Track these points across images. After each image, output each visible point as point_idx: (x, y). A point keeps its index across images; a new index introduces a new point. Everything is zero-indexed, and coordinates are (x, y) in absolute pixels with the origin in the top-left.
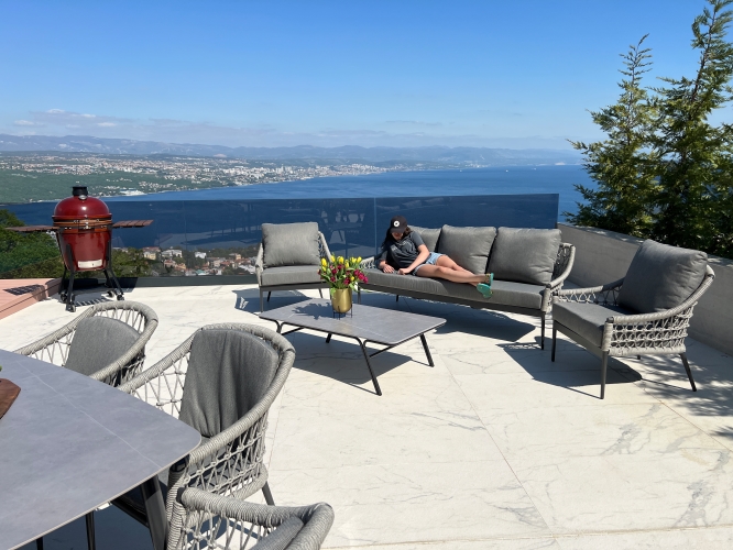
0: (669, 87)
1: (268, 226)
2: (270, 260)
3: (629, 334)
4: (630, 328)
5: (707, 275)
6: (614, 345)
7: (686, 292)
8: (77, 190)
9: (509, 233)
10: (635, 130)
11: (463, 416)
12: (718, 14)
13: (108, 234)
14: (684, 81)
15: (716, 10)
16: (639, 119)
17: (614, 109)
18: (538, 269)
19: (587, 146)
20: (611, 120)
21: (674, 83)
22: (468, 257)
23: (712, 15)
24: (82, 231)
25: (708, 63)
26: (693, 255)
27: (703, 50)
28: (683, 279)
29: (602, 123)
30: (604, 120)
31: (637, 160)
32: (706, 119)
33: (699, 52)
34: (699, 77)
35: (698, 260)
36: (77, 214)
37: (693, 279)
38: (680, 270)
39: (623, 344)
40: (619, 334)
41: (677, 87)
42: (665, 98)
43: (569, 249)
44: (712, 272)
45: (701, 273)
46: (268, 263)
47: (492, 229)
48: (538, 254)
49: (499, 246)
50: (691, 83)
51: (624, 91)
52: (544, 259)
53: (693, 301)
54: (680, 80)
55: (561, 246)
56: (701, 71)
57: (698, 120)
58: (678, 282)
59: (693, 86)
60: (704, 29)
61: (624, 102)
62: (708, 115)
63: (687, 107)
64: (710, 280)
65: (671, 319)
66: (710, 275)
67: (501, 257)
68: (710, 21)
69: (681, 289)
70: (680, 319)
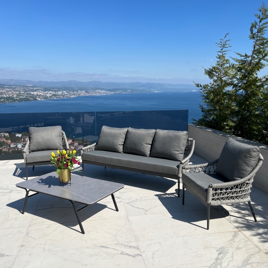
0: (239, 58)
1: (32, 129)
2: (33, 148)
3: (221, 193)
4: (221, 189)
5: (260, 160)
6: (213, 199)
7: (250, 169)
9: (162, 132)
10: (224, 79)
11: (130, 247)
12: (261, 24)
14: (246, 55)
15: (260, 22)
16: (226, 74)
17: (214, 68)
18: (176, 152)
19: (202, 85)
20: (213, 73)
21: (241, 56)
22: (142, 145)
23: (258, 24)
25: (257, 47)
26: (252, 149)
27: (254, 40)
28: (248, 162)
29: (209, 75)
30: (210, 73)
31: (225, 94)
32: (257, 74)
33: (252, 42)
34: (253, 54)
35: (255, 151)
37: (253, 162)
38: (246, 157)
39: (218, 199)
40: (216, 194)
41: (243, 58)
42: (238, 63)
43: (192, 141)
44: (262, 158)
45: (257, 159)
46: (32, 149)
47: (154, 131)
48: (176, 144)
49: (157, 139)
50: (249, 57)
51: (218, 60)
52: (179, 147)
53: (253, 174)
54: (244, 55)
55: (188, 140)
56: (254, 51)
57: (253, 75)
58: (245, 163)
59: (250, 58)
60: (255, 31)
61: (218, 65)
62: (258, 72)
63: (248, 69)
64: (261, 162)
65: (242, 184)
66: (261, 160)
67: (158, 145)
68: (257, 27)
69: (247, 167)
70: (247, 184)
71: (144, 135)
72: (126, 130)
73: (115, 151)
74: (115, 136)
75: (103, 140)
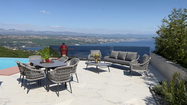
1: (91, 50)
2: (91, 56)
5: (149, 59)
8: (63, 44)
9: (129, 53)
13: (67, 51)
17: (159, 30)
19: (155, 38)
20: (159, 33)
21: (165, 26)
22: (123, 56)
24: (63, 50)
29: (157, 33)
33: (170, 21)
36: (63, 47)
38: (145, 58)
40: (134, 67)
47: (127, 52)
48: (133, 56)
49: (127, 55)
65: (142, 65)
67: (128, 57)
71: (124, 54)
72: (119, 52)
73: (115, 58)
74: (115, 54)
75: (112, 55)
